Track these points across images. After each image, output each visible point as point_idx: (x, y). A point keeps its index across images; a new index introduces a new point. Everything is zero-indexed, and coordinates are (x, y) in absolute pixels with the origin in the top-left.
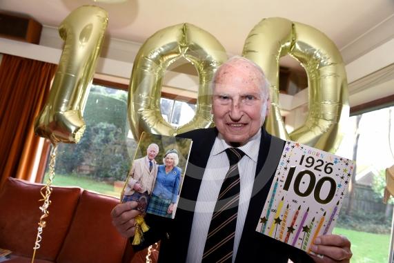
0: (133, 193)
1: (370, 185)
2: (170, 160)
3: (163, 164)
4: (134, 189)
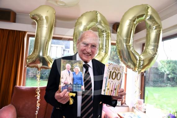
0: (65, 85)
1: (157, 67)
2: (76, 70)
3: (74, 71)
4: (65, 83)
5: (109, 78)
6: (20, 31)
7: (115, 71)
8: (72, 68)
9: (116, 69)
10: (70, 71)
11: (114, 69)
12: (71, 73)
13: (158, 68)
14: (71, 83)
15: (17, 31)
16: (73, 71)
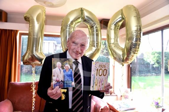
5: (97, 75)
6: (12, 30)
7: (102, 68)
8: (63, 66)
9: (102, 66)
10: (60, 69)
11: (100, 67)
12: (62, 70)
13: (144, 59)
14: (62, 80)
15: (9, 30)
16: (63, 69)
